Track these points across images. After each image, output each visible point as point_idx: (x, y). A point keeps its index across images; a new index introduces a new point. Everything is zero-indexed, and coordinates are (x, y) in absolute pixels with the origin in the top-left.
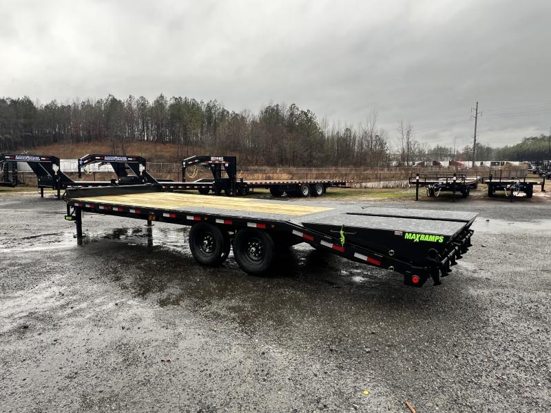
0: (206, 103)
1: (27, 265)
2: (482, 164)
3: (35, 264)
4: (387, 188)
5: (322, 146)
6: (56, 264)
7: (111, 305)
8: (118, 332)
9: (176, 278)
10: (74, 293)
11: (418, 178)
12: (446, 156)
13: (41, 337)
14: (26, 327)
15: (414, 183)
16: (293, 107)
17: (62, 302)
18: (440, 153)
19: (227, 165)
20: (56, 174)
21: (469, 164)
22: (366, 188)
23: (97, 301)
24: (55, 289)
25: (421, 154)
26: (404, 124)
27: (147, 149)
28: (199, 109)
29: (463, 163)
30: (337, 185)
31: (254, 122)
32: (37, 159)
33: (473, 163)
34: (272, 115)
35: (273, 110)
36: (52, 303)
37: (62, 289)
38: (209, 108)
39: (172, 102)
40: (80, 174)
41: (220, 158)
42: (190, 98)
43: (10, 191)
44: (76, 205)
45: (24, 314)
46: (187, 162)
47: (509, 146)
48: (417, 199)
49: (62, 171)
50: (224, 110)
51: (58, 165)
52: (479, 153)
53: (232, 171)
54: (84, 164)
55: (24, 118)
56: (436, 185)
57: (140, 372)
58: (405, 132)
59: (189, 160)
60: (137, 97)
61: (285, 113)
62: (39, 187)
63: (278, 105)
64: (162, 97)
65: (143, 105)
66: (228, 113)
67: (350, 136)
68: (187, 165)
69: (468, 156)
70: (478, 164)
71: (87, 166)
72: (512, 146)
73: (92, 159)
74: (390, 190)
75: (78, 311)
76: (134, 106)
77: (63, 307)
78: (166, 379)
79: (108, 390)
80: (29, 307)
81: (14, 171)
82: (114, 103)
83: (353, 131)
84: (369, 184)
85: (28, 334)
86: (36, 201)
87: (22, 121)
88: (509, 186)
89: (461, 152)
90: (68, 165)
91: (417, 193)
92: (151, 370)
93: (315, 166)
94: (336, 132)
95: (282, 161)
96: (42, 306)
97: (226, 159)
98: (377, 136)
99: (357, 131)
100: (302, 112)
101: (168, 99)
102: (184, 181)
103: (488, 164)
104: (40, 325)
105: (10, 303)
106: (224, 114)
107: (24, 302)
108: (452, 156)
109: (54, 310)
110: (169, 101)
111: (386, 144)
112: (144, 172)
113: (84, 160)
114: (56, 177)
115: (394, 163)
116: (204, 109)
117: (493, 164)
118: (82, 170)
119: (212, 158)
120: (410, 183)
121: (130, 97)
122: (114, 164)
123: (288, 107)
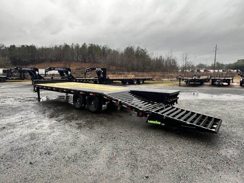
0: (102, 46)
1: (15, 108)
2: (218, 71)
3: (18, 108)
4: (171, 81)
5: (149, 64)
6: (25, 108)
7: (37, 122)
8: (34, 130)
9: (65, 113)
10: (26, 118)
11: (180, 77)
12: (203, 67)
13: (8, 131)
14: (4, 128)
15: (178, 79)
16: (138, 48)
17: (21, 120)
18: (201, 66)
19: (102, 72)
20: (37, 75)
21: (212, 71)
22: (162, 81)
23: (32, 120)
24: (20, 116)
25: (193, 67)
26: (184, 55)
27: (78, 65)
28: (99, 49)
29: (210, 70)
30: (149, 79)
31: (122, 54)
32: (30, 69)
33: (214, 71)
34: (129, 51)
35: (130, 48)
36: (17, 121)
37: (22, 116)
38: (104, 48)
39: (89, 45)
40: (46, 75)
41: (100, 69)
42: (96, 44)
43: (22, 81)
44: (37, 86)
45: (6, 124)
46: (86, 70)
47: (231, 63)
48: (180, 86)
49: (39, 74)
50: (110, 49)
51: (38, 71)
52: (218, 66)
53: (105, 74)
54: (47, 71)
55: (31, 53)
56: (187, 80)
57: (33, 142)
58: (184, 57)
59: (87, 70)
60: (75, 44)
61: (135, 50)
62: (31, 80)
63: (132, 46)
64: (85, 44)
65: (77, 47)
66: (111, 50)
67: (162, 59)
68: (86, 71)
69: (213, 67)
70: (216, 71)
71: (48, 72)
72: (232, 63)
73: (50, 69)
74: (172, 82)
75: (24, 123)
76: (74, 48)
77: (20, 122)
78: (41, 144)
79: (21, 146)
80: (9, 121)
81: (23, 74)
82: (66, 46)
83: (163, 57)
84: (164, 80)
85: (4, 130)
86: (29, 85)
87: (30, 54)
88: (218, 80)
89: (210, 66)
90: (42, 71)
91: (180, 83)
92: (38, 141)
93: (146, 72)
94: (156, 58)
95: (132, 70)
96: (13, 121)
97: (102, 69)
98: (173, 59)
99: (165, 57)
100: (142, 49)
101: (87, 45)
102: (85, 78)
103: (221, 71)
104: (9, 127)
105: (3, 120)
106: (110, 50)
107: (8, 120)
108: (206, 67)
109: (16, 123)
110: (88, 45)
111: (177, 62)
112: (70, 74)
113: (47, 70)
114: (37, 76)
115: (180, 71)
116: (101, 48)
117: (223, 71)
118: (46, 74)
119: (97, 69)
120: (177, 79)
121: (73, 44)
122: (59, 71)
123: (136, 48)
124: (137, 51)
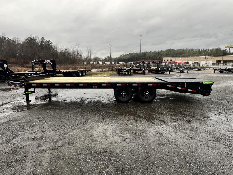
16: (42, 39)
19: (52, 64)
26: (89, 48)
29: (106, 63)
34: (31, 42)
35: (32, 39)
41: (49, 61)
44: (34, 85)
53: (54, 66)
58: (89, 51)
61: (38, 40)
63: (34, 37)
67: (67, 52)
68: (34, 64)
94: (61, 50)
97: (51, 61)
99: (70, 50)
100: (46, 41)
103: (113, 63)
108: (103, 60)
119: (46, 61)
123: (40, 38)
124: (42, 42)
